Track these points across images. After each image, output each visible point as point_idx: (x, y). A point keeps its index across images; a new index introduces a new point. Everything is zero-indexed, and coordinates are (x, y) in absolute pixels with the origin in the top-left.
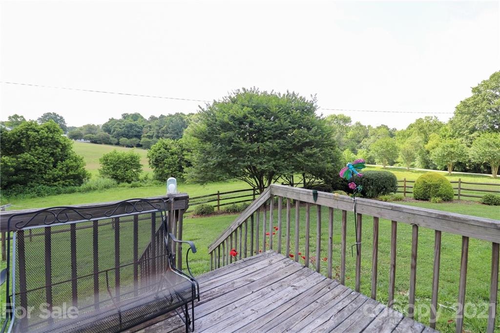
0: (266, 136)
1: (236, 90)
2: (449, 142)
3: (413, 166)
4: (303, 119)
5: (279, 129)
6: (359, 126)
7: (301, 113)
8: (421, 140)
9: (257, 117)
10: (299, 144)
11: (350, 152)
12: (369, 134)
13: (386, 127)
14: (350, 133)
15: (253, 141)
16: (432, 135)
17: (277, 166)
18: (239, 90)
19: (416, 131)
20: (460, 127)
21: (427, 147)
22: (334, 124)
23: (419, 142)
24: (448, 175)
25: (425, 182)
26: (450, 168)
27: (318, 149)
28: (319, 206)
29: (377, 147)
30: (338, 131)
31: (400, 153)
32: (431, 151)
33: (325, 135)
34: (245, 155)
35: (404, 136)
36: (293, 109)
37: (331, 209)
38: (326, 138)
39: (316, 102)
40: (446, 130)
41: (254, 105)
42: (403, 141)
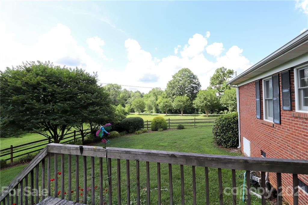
0: (58, 99)
1: (31, 61)
2: (165, 100)
3: (152, 112)
4: (88, 87)
5: (69, 94)
6: (126, 91)
7: (86, 83)
8: (155, 99)
9: (50, 84)
10: (85, 104)
11: (121, 106)
12: (131, 96)
13: (139, 92)
14: (121, 95)
15: (45, 103)
16: (159, 97)
17: (68, 121)
18: (34, 62)
19: (152, 95)
20: (169, 93)
21: (157, 102)
22: (112, 89)
23: (154, 100)
24: (166, 116)
25: (155, 121)
26: (166, 113)
27: (98, 107)
28: (85, 157)
29: (135, 103)
30: (114, 94)
31: (146, 106)
32: (159, 104)
33: (103, 98)
34: (38, 114)
35: (147, 97)
36: (81, 80)
37: (93, 158)
38: (103, 100)
39: (97, 77)
40: (164, 94)
41: (47, 75)
42: (147, 99)
